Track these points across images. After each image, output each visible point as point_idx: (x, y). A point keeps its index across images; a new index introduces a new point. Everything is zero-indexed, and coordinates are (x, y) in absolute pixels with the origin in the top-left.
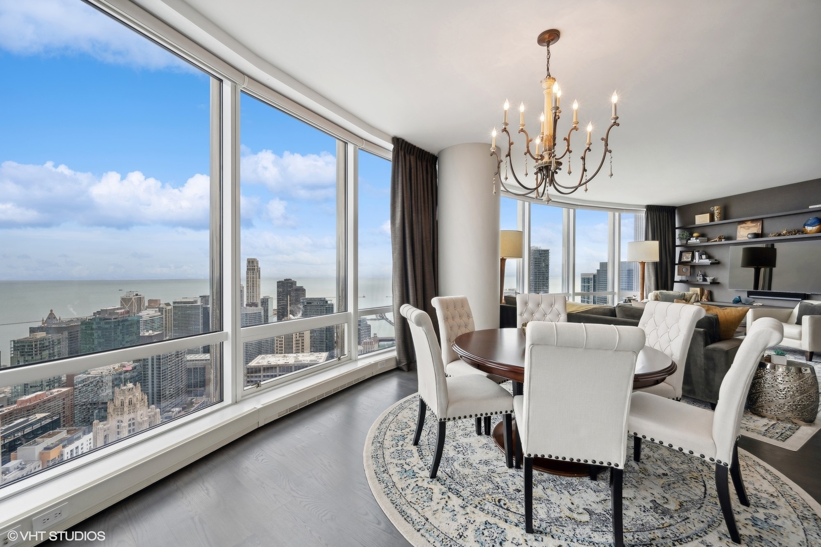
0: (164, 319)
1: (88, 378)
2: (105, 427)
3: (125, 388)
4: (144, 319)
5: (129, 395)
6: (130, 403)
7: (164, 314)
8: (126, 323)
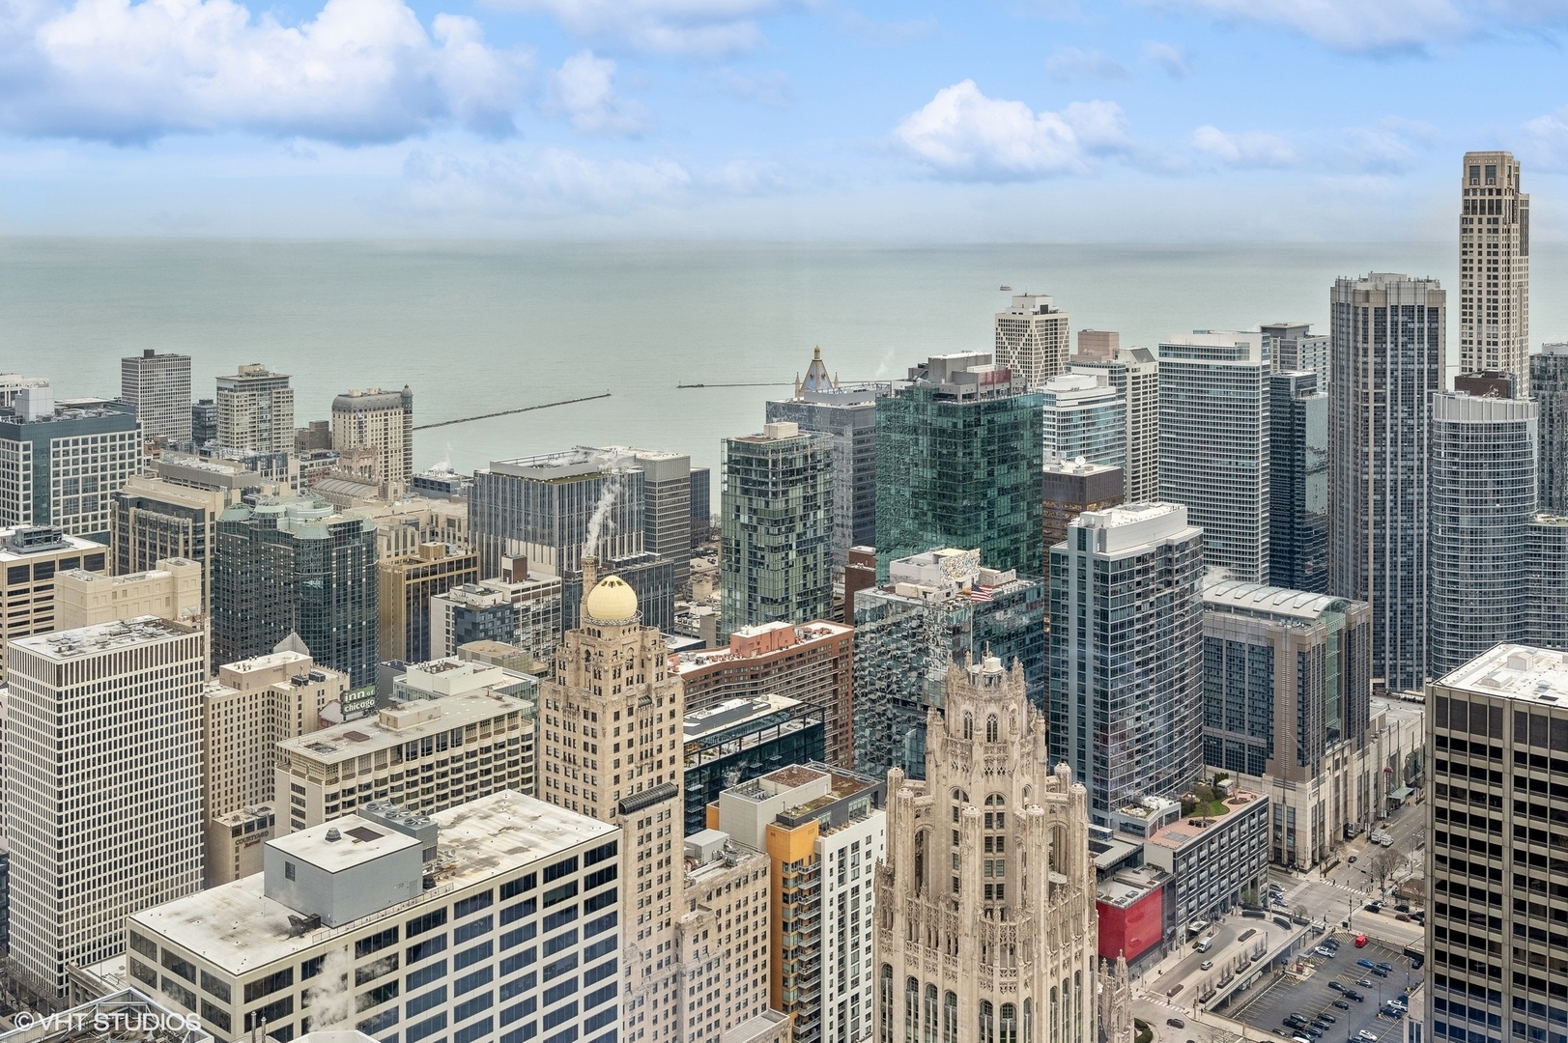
0: (1129, 414)
1: (889, 603)
2: (919, 801)
3: (976, 669)
4: (1062, 406)
5: (989, 701)
6: (992, 734)
7: (1129, 392)
8: (1001, 418)
